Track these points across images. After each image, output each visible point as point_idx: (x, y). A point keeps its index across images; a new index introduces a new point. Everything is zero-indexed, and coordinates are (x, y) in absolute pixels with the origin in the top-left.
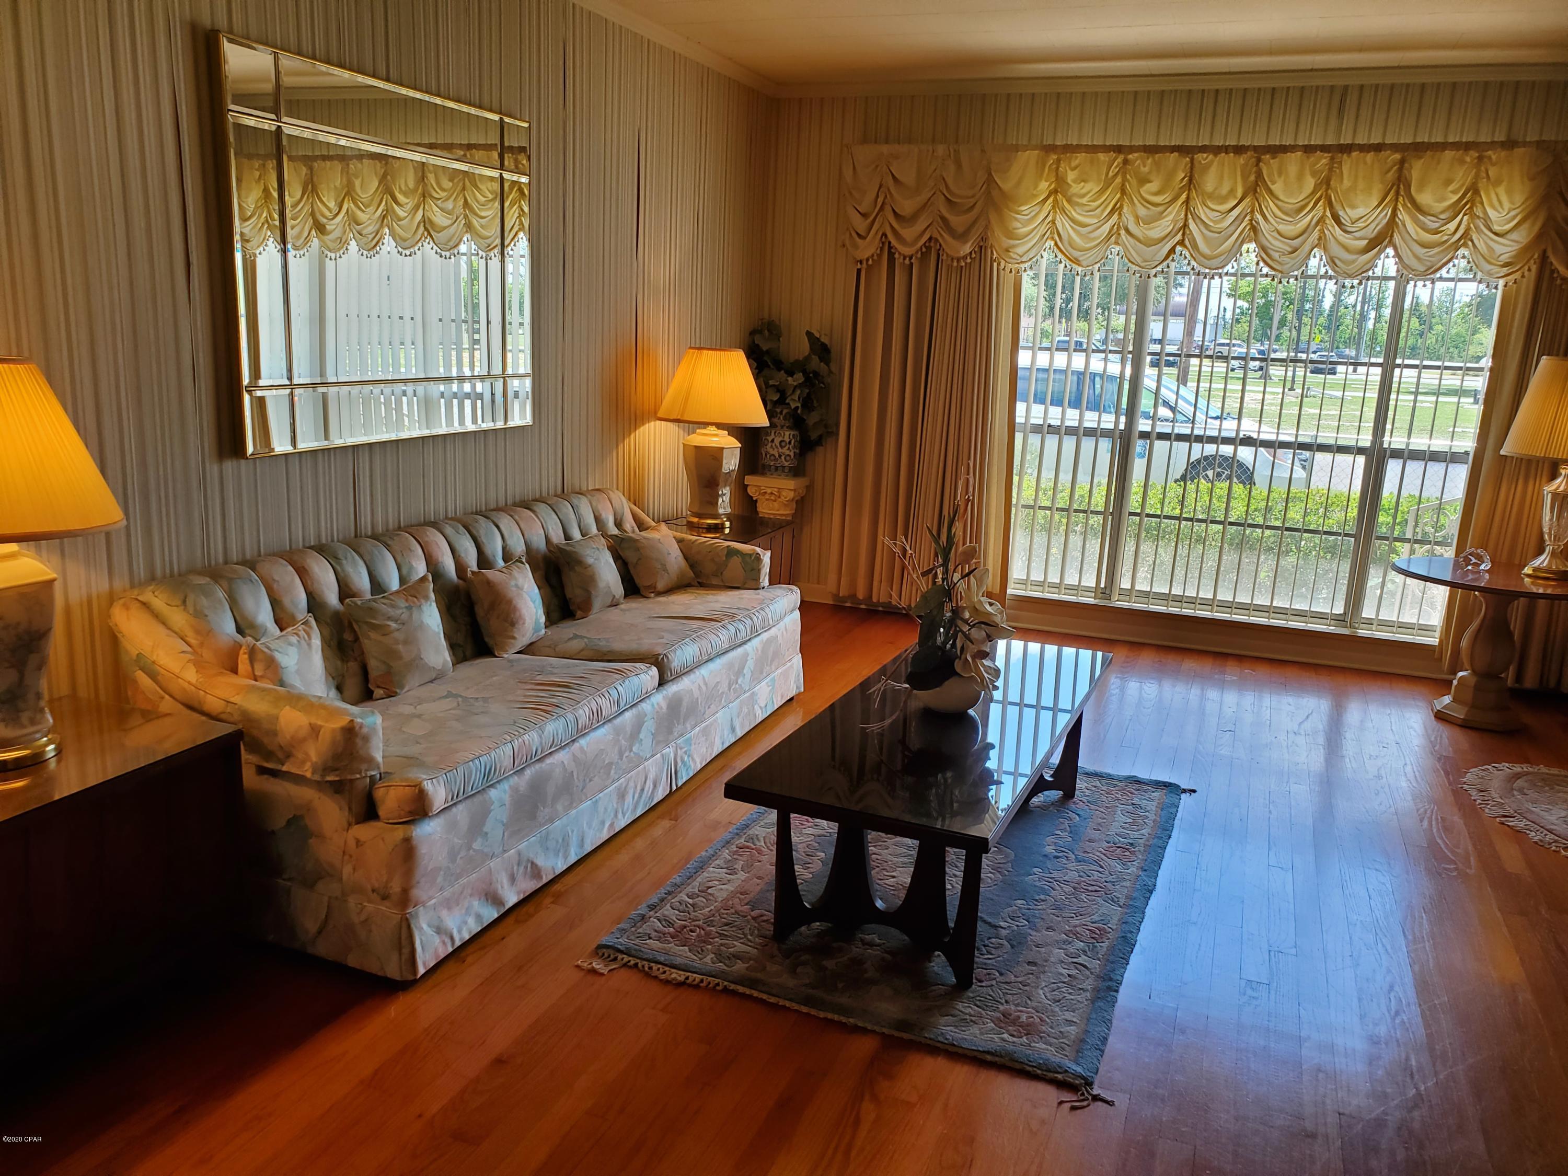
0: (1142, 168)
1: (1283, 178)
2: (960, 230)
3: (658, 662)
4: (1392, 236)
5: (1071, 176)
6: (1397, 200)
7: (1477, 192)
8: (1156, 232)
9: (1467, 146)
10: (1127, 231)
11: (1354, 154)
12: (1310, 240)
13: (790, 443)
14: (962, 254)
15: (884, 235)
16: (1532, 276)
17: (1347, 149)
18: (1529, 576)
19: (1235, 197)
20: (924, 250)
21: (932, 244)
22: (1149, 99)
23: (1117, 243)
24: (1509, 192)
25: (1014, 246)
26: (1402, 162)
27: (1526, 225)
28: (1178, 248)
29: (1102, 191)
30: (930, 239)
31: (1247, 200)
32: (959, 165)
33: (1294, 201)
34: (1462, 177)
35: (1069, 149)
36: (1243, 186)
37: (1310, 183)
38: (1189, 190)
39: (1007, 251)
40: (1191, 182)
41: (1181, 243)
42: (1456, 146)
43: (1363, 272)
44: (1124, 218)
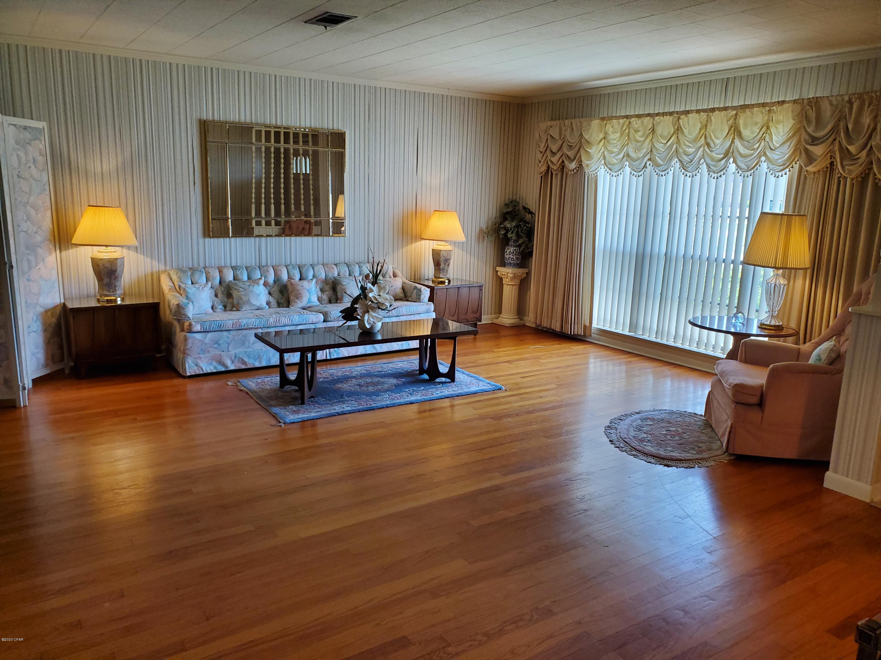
2: (571, 158)
7: (768, 128)
9: (764, 105)
11: (717, 112)
14: (572, 168)
24: (783, 126)
25: (589, 164)
28: (649, 162)
30: (563, 162)
32: (572, 129)
34: (761, 120)
35: (610, 118)
36: (673, 130)
37: (698, 128)
38: (653, 134)
39: (587, 166)
40: (653, 130)
42: (758, 105)
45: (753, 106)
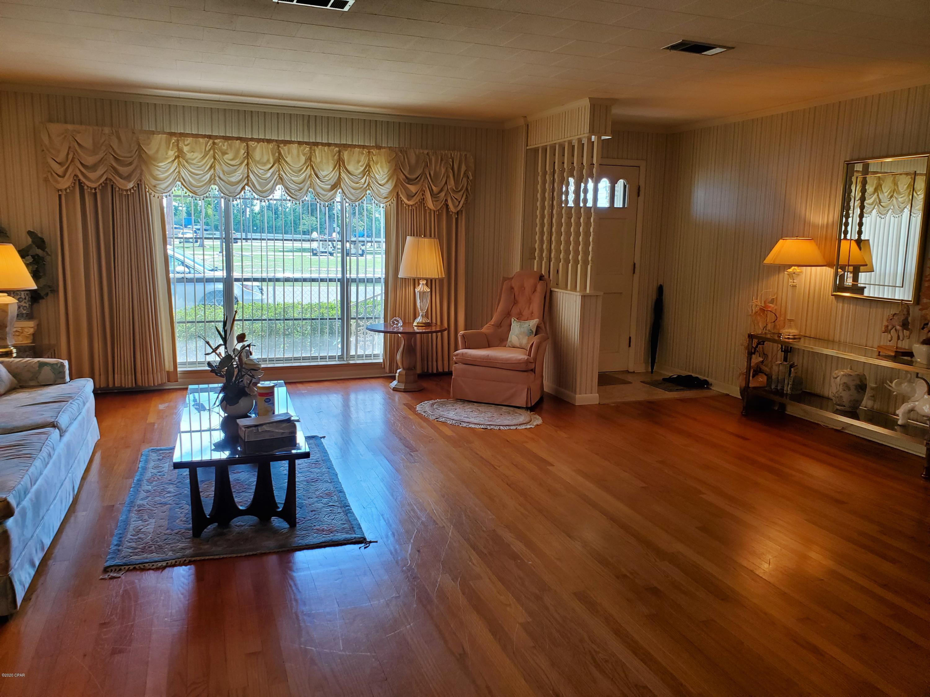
0: (223, 147)
1: (290, 155)
2: (126, 175)
3: (54, 425)
4: (340, 184)
5: (186, 149)
6: (340, 169)
7: (370, 167)
8: (234, 179)
9: (364, 147)
10: (220, 178)
11: (320, 147)
12: (307, 185)
13: (25, 299)
14: (128, 188)
15: (76, 176)
16: (395, 202)
17: (316, 144)
18: (416, 326)
19: (270, 163)
20: (103, 185)
21: (108, 182)
22: (218, 112)
23: (214, 184)
24: (382, 167)
25: (159, 184)
26: (339, 152)
27: (390, 182)
28: (247, 187)
29: (204, 157)
30: (106, 179)
31: (276, 165)
32: (119, 138)
33: (297, 166)
34: (363, 160)
35: (182, 135)
36: (273, 158)
37: (303, 159)
38: (248, 159)
39: (155, 186)
40: (248, 155)
41: (247, 184)
42: (359, 146)
43: (331, 200)
44: (217, 171)
45: (355, 146)
